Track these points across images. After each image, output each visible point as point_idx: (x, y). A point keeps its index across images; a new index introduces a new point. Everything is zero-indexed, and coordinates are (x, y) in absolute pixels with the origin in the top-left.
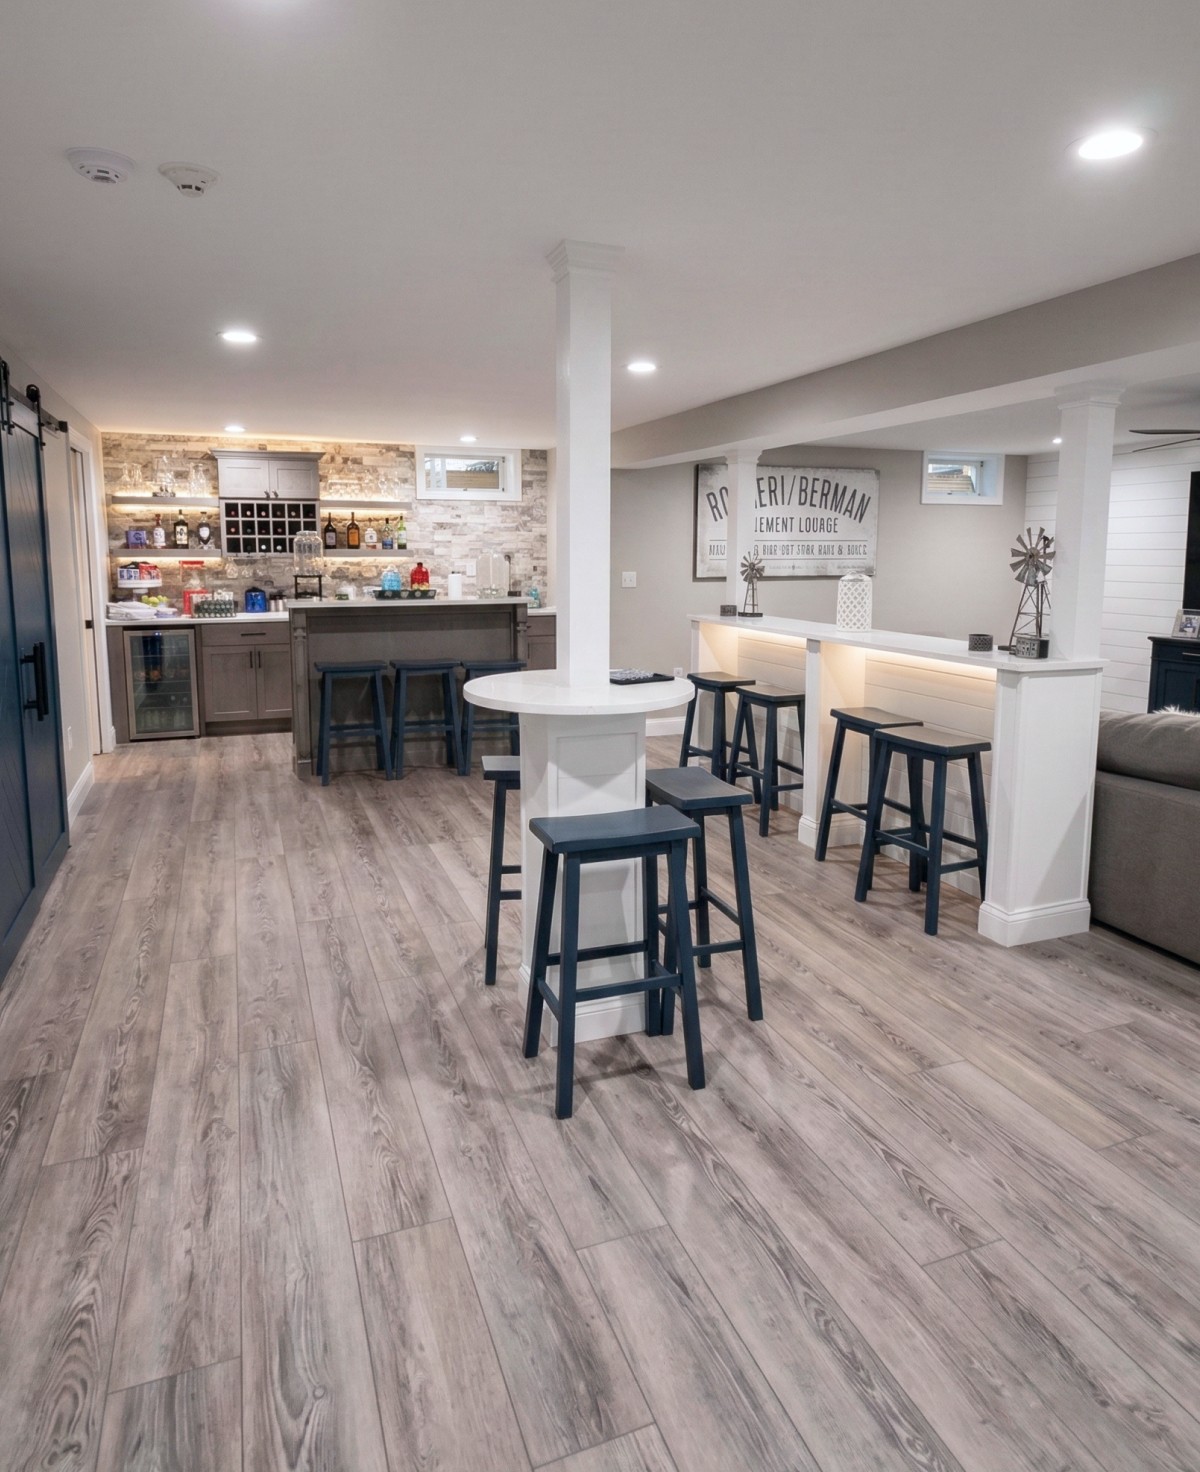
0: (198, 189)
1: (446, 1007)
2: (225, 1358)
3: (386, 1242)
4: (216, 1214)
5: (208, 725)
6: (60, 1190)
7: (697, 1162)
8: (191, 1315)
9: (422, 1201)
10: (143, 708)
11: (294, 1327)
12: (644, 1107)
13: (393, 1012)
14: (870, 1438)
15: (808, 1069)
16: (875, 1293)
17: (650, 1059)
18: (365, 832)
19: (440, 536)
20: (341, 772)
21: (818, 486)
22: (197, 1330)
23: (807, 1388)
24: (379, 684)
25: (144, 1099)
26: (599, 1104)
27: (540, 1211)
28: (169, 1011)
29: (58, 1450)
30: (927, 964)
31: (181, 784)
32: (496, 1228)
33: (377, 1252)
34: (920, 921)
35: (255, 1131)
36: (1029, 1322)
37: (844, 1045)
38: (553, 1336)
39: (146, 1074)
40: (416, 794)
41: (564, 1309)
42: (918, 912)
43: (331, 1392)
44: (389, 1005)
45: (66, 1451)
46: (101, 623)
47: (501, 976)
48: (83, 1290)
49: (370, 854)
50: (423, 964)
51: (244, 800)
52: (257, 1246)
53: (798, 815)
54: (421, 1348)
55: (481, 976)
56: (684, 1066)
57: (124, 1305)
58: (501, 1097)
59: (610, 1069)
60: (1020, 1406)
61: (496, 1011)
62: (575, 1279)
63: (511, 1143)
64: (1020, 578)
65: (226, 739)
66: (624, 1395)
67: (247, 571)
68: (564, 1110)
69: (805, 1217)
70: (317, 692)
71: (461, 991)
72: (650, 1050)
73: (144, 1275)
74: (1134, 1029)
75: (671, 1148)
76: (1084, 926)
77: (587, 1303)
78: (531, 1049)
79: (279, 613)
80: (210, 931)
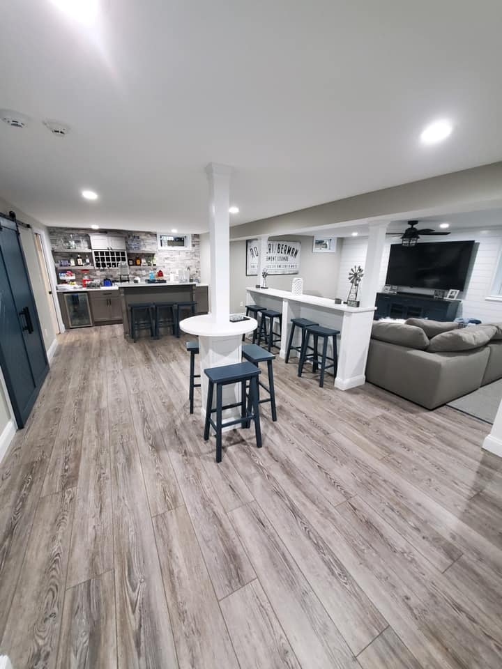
0: (61, 132)
1: (178, 423)
2: (109, 570)
3: (163, 516)
4: (104, 510)
5: (96, 322)
6: (47, 505)
7: (262, 475)
8: (95, 554)
9: (175, 499)
10: (73, 318)
11: (132, 555)
12: (244, 456)
13: (161, 426)
14: (327, 575)
15: (292, 438)
16: (322, 519)
17: (244, 438)
18: (148, 360)
19: (166, 261)
20: (139, 337)
21: (284, 247)
22: (98, 559)
23: (304, 558)
24: (150, 310)
25: (77, 467)
26: (229, 456)
27: (214, 498)
28: (85, 430)
29: (48, 616)
30: (321, 397)
31: (87, 344)
32: (199, 507)
33: (160, 521)
34: (318, 384)
35: (116, 475)
36: (369, 524)
37: (301, 428)
38: (221, 547)
39: (78, 457)
40: (164, 345)
41: (225, 536)
42: (317, 380)
43: (147, 580)
44: (160, 423)
45: (50, 616)
46: (55, 292)
47: (195, 410)
48: (56, 548)
49: (150, 367)
50: (170, 407)
51: (108, 349)
52: (118, 523)
53: (280, 349)
54: (177, 558)
55: (189, 411)
56: (255, 439)
57: (71, 551)
58: (198, 456)
59: (232, 442)
60: (370, 556)
61: (194, 423)
62: (227, 525)
63: (203, 474)
64: (352, 282)
65: (103, 327)
66: (246, 567)
67: (103, 273)
68: (219, 459)
69: (298, 493)
70: (130, 313)
71: (183, 417)
72: (243, 433)
73: (78, 538)
74: (384, 417)
75: (253, 470)
76: (364, 382)
77: (232, 534)
78: (207, 437)
79: (115, 287)
80: (99, 399)
